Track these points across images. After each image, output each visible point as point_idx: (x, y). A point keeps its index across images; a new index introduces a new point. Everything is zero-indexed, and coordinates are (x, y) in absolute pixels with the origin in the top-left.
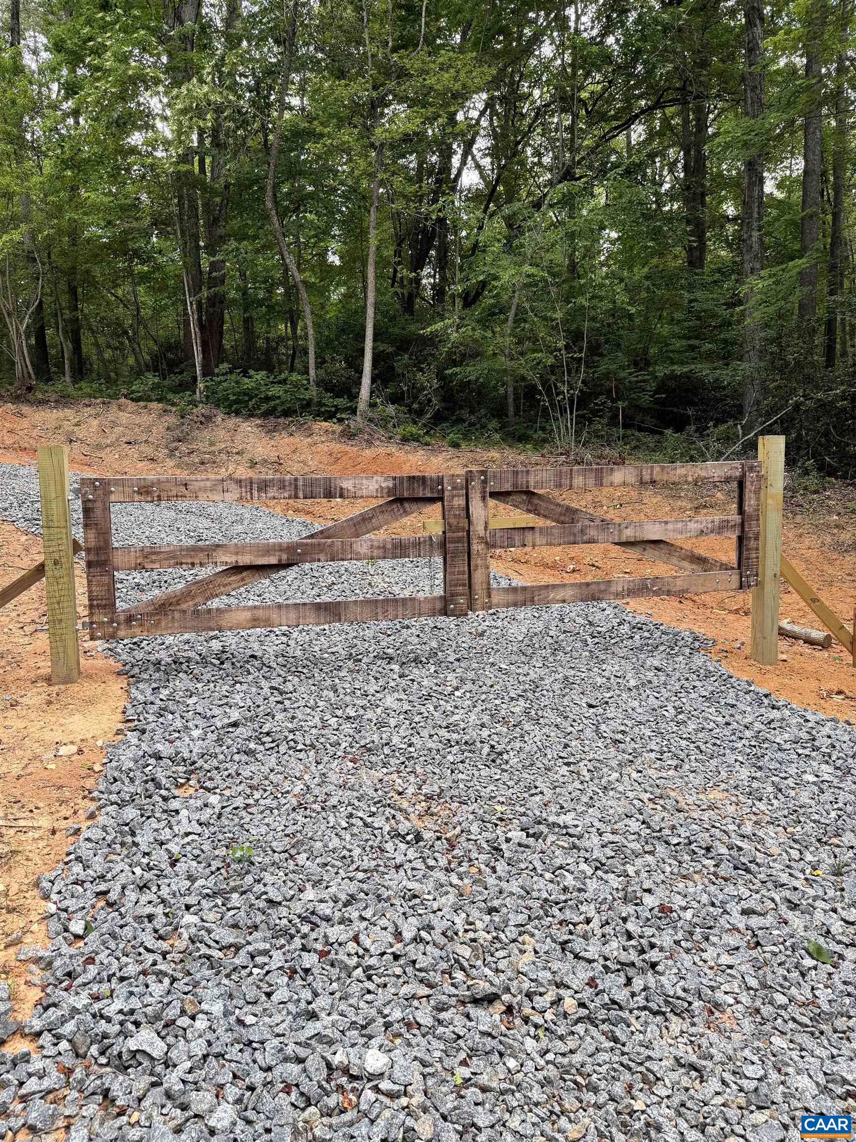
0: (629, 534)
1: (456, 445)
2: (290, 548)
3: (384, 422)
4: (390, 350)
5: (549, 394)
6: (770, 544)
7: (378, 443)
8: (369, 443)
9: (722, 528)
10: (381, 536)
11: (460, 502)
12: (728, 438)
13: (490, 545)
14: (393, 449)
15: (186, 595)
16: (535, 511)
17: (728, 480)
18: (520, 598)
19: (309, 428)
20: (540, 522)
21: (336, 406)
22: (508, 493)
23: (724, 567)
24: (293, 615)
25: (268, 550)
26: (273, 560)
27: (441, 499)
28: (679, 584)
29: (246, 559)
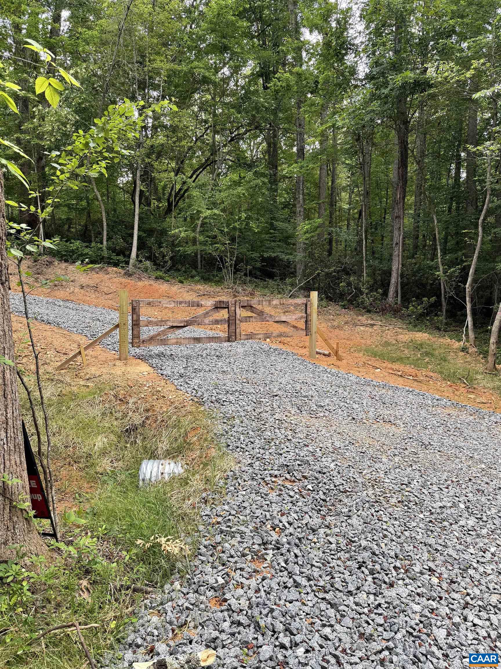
0: (277, 319)
1: (181, 282)
2: (187, 321)
3: (146, 270)
4: (144, 235)
5: (222, 261)
6: (314, 324)
7: (143, 279)
8: (140, 279)
9: (301, 318)
10: (211, 318)
11: (233, 308)
12: (293, 285)
13: (241, 321)
14: (152, 282)
15: (159, 334)
16: (252, 312)
17: (303, 304)
18: (249, 337)
19: (106, 270)
20: (254, 315)
21: (118, 260)
22: (246, 306)
23: (302, 329)
24: (187, 341)
25: (181, 322)
26: (182, 325)
27: (228, 308)
28: (290, 334)
29: (175, 325)
